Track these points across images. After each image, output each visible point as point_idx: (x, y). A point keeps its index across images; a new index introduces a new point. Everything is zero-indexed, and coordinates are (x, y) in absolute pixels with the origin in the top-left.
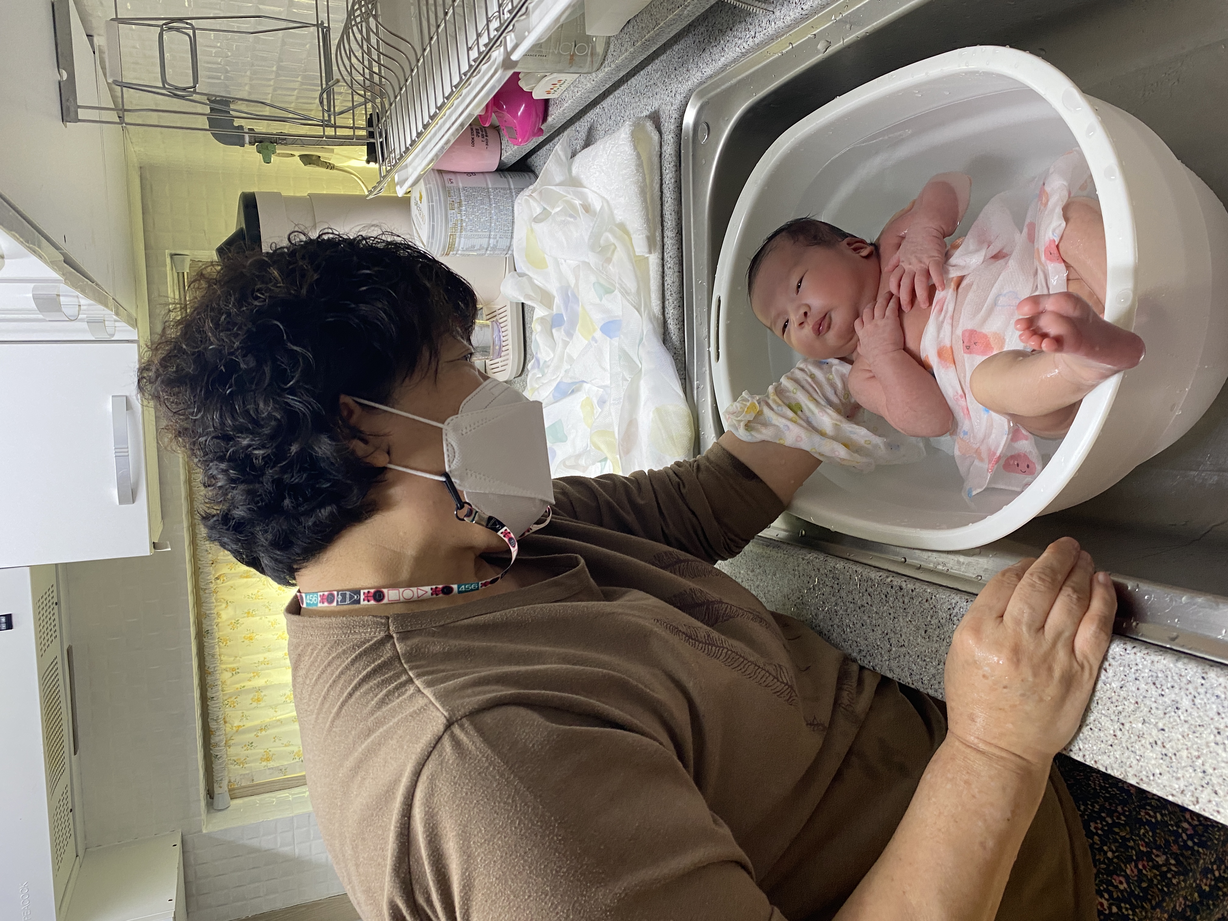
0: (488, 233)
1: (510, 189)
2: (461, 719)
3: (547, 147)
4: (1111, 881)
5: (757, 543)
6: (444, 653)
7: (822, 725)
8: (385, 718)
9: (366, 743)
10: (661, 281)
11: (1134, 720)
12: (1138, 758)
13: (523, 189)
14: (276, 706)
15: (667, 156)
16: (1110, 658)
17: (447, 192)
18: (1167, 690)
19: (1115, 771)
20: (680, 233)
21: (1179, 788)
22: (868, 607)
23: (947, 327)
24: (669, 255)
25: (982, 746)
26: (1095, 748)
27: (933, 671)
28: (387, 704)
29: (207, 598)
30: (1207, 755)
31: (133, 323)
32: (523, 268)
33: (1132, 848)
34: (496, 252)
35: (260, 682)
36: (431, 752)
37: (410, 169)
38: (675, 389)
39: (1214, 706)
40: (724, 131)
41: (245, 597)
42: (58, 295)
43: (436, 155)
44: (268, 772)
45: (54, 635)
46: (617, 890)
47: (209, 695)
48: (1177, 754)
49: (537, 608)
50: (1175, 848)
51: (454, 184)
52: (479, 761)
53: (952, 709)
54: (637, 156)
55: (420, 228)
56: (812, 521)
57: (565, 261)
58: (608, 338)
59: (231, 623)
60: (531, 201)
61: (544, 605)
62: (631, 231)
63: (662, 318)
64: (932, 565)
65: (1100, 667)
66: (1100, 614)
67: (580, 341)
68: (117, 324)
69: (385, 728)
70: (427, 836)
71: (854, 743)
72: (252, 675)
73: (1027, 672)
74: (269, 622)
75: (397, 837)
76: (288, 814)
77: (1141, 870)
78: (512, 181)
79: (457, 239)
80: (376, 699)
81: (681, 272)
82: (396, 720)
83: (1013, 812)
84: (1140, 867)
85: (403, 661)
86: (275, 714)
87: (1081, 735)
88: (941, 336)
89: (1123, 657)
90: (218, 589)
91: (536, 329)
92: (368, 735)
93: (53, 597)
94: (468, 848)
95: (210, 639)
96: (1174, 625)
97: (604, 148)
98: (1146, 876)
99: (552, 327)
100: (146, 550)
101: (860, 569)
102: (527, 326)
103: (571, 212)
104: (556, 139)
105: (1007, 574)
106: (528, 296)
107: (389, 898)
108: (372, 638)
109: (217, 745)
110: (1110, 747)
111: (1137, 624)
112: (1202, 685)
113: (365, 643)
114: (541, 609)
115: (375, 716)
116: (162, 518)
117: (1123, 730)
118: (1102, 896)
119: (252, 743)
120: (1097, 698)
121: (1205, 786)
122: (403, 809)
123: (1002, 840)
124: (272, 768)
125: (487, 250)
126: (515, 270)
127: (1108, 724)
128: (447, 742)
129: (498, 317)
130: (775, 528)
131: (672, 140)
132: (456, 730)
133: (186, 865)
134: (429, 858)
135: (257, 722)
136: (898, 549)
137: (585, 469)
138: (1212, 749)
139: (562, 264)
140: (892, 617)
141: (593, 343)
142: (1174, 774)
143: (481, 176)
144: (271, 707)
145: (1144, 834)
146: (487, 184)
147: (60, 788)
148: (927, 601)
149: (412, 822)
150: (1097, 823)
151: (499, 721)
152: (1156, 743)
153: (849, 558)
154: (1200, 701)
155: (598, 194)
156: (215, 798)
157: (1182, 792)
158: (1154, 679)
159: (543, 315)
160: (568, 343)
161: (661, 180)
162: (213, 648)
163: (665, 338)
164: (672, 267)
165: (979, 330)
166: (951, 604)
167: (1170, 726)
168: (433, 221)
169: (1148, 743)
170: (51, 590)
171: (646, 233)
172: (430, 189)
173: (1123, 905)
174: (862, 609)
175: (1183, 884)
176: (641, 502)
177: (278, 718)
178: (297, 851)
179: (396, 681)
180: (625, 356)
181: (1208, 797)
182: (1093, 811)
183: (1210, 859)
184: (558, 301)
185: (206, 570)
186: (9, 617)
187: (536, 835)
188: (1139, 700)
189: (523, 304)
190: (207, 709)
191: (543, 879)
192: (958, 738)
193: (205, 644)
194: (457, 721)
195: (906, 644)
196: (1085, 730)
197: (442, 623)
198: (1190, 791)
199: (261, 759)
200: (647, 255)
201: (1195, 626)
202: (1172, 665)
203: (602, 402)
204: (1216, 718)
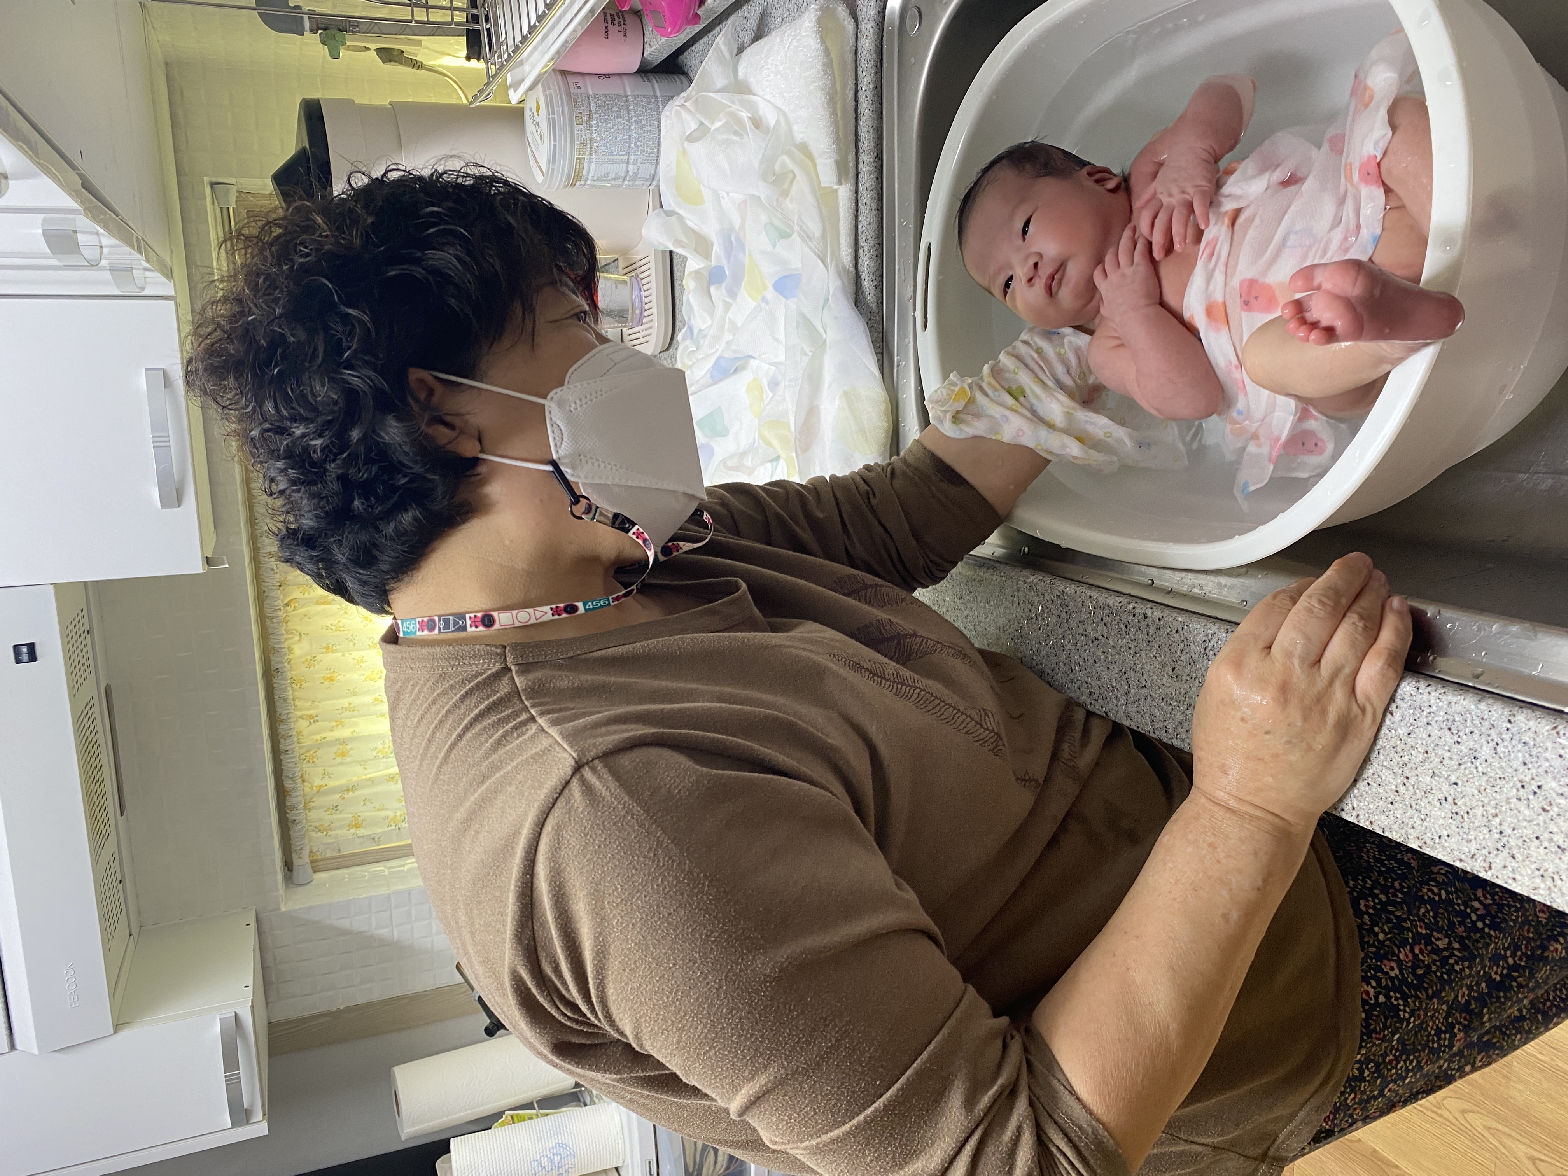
0: (626, 157)
1: (655, 97)
2: (592, 761)
3: (705, 39)
4: (1380, 966)
5: (967, 563)
6: (573, 688)
7: (1036, 781)
8: (501, 762)
9: (479, 791)
10: (854, 222)
11: (1421, 773)
12: (1423, 817)
13: (672, 97)
14: (366, 761)
15: (865, 52)
16: (1398, 701)
17: (573, 101)
18: (1465, 737)
19: (1394, 833)
20: (879, 157)
21: (1470, 852)
22: (1103, 640)
23: (1219, 276)
24: (865, 186)
25: (1233, 804)
26: (1371, 806)
27: (1179, 716)
28: (504, 746)
29: (275, 628)
30: (1506, 812)
31: (169, 273)
32: (672, 204)
33: (1408, 929)
34: (637, 183)
35: (344, 733)
36: (557, 798)
37: (527, 67)
38: (869, 366)
39: (1520, 755)
40: (941, 20)
41: (322, 628)
42: (75, 232)
43: (558, 52)
44: (358, 841)
45: (88, 671)
46: (778, 959)
47: (282, 747)
48: (1471, 812)
49: (687, 638)
50: (1461, 930)
51: (582, 90)
52: (614, 809)
53: (1200, 760)
54: (825, 52)
55: (537, 149)
56: (1038, 535)
57: (728, 195)
58: (783, 299)
59: (307, 660)
60: (683, 112)
61: (695, 635)
62: (816, 154)
63: (854, 272)
64: (1185, 588)
65: (1386, 710)
66: (1390, 646)
67: (746, 302)
68: (148, 274)
69: (502, 773)
70: (554, 896)
71: (1074, 804)
72: (334, 724)
73: (1295, 716)
74: (354, 659)
75: (518, 897)
76: (383, 891)
77: (1418, 955)
78: (657, 86)
79: (586, 165)
80: (490, 741)
81: (880, 210)
82: (514, 763)
83: (1265, 881)
84: (1417, 951)
85: (523, 698)
86: (365, 772)
87: (1356, 791)
88: (1211, 287)
89: (1414, 698)
90: (287, 618)
91: (689, 286)
92: (483, 782)
93: (83, 624)
94: (602, 909)
95: (281, 679)
96: (1479, 658)
97: (782, 40)
98: (1423, 961)
99: (710, 283)
100: (198, 567)
101: (1095, 594)
102: (676, 284)
103: (736, 127)
104: (717, 29)
105: (1280, 596)
106: (678, 242)
107: (510, 967)
108: (486, 671)
109: (294, 808)
110: (1390, 805)
111: (1435, 659)
112: (1508, 729)
113: (476, 677)
114: (692, 640)
115: (490, 760)
116: (215, 528)
117: (1407, 784)
118: (1369, 984)
119: (337, 806)
120: (1378, 747)
121: (1501, 848)
122: (525, 866)
123: (1249, 913)
124: (363, 837)
125: (624, 179)
126: (662, 207)
127: (1390, 778)
128: (575, 785)
129: (639, 271)
130: (991, 544)
131: (871, 30)
132: (587, 772)
133: (262, 948)
134: (556, 921)
135: (343, 781)
136: (1143, 568)
137: (751, 472)
138: (1512, 806)
139: (723, 198)
140: (1132, 651)
141: (763, 305)
142: (1465, 836)
143: (617, 79)
144: (359, 763)
145: (1424, 914)
146: (625, 91)
147: (106, 855)
148: (1177, 632)
149: (536, 881)
150: (1368, 901)
151: (638, 763)
152: (1446, 800)
153: (1082, 580)
154: (1503, 749)
155: (772, 104)
156: (294, 869)
157: (1473, 857)
158: (1449, 724)
159: (698, 267)
160: (731, 305)
161: (856, 85)
162: (285, 690)
163: (858, 299)
164: (868, 202)
165: (1261, 280)
166: (1207, 635)
167: (1465, 779)
168: (555, 140)
169: (1436, 799)
170: (81, 615)
171: (835, 156)
172: (551, 96)
173: (1392, 994)
174: (1096, 642)
175: (1467, 971)
176: (821, 515)
177: (368, 776)
178: (395, 933)
179: (514, 720)
180: (805, 322)
181: (1503, 863)
182: (1363, 886)
183: (1504, 945)
184: (717, 249)
185: (273, 594)
186: (31, 647)
187: (682, 894)
188: (1430, 749)
189: (671, 252)
190: (281, 765)
191: (690, 944)
192: (1205, 794)
193: (275, 685)
194: (587, 763)
195: (1148, 685)
196: (1361, 785)
197: (571, 654)
198: (1482, 855)
199: (349, 825)
200: (836, 187)
201: (1505, 660)
202: (1473, 707)
203: (774, 384)
204: (1522, 769)
